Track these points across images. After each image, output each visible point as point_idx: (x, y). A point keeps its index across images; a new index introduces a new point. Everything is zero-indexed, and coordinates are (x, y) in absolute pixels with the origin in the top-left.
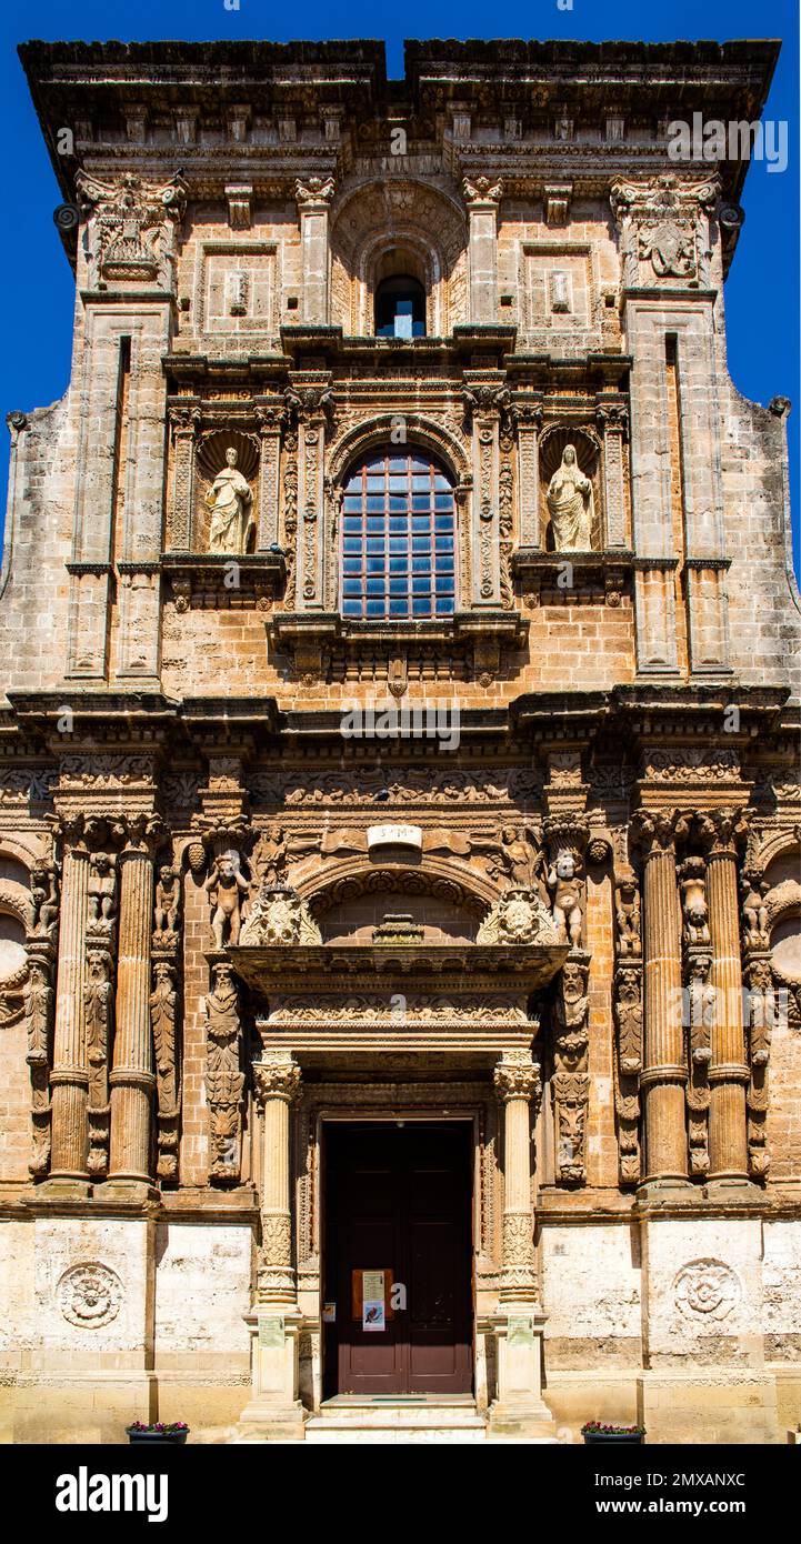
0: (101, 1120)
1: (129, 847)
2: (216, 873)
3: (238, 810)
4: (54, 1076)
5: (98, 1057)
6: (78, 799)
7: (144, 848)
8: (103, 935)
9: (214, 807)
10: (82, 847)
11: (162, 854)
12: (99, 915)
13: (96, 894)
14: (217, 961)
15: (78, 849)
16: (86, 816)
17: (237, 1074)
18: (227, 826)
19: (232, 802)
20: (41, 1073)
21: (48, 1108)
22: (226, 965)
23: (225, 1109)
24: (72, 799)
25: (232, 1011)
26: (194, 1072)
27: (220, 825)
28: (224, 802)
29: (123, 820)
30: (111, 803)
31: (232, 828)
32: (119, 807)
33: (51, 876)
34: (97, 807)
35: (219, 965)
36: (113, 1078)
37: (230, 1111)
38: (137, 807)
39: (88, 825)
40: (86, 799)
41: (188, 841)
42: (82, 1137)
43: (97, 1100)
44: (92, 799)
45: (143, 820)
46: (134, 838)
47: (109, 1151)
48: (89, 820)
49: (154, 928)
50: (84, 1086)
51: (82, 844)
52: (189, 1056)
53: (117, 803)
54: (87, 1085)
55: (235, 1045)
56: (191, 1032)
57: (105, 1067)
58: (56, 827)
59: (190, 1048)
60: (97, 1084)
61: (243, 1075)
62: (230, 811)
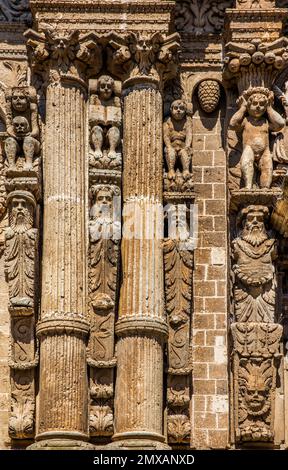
0: (106, 374)
1: (135, 74)
2: (243, 108)
3: (276, 35)
4: (41, 327)
5: (105, 303)
6: (68, 16)
7: (154, 75)
8: (112, 168)
9: (245, 31)
10: (74, 73)
11: (171, 88)
12: (105, 146)
13: (100, 124)
14: (249, 203)
15: (68, 74)
16: (81, 36)
17: (272, 325)
18: (264, 51)
19: (268, 25)
20: (26, 324)
21: (34, 362)
22: (261, 207)
23: (258, 364)
24: (60, 16)
25: (268, 257)
26: (206, 327)
27: (256, 50)
28: (258, 25)
29: (131, 41)
30: (113, 22)
31: (270, 54)
32: (123, 27)
33: (33, 106)
34: (93, 26)
35: (252, 207)
36: (122, 327)
37: (264, 365)
38: (148, 27)
39: (83, 47)
40: (78, 16)
41: (199, 76)
42: (81, 393)
43: (101, 352)
44: (87, 16)
45: (157, 42)
46: (143, 64)
47: (113, 409)
48: (83, 40)
49: (165, 167)
50: (85, 337)
51: (74, 69)
52: (200, 309)
53: (121, 22)
54: (89, 335)
55: (271, 295)
56: (202, 285)
57: (112, 314)
58: (41, 47)
59: (201, 302)
60: (102, 334)
61: (280, 326)
62: (266, 35)
